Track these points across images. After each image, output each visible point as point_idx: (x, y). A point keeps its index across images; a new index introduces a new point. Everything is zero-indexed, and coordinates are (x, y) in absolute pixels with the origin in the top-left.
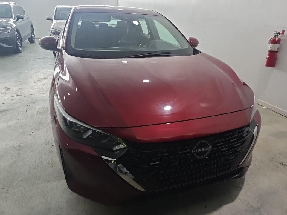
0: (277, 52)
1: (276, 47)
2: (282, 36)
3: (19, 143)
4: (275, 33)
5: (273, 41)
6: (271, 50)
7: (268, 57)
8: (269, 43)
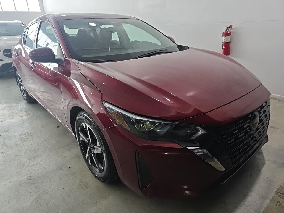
0: (230, 42)
1: (228, 39)
2: (231, 30)
3: (26, 177)
4: (226, 27)
5: (226, 34)
6: (225, 42)
7: (224, 47)
8: (223, 36)
